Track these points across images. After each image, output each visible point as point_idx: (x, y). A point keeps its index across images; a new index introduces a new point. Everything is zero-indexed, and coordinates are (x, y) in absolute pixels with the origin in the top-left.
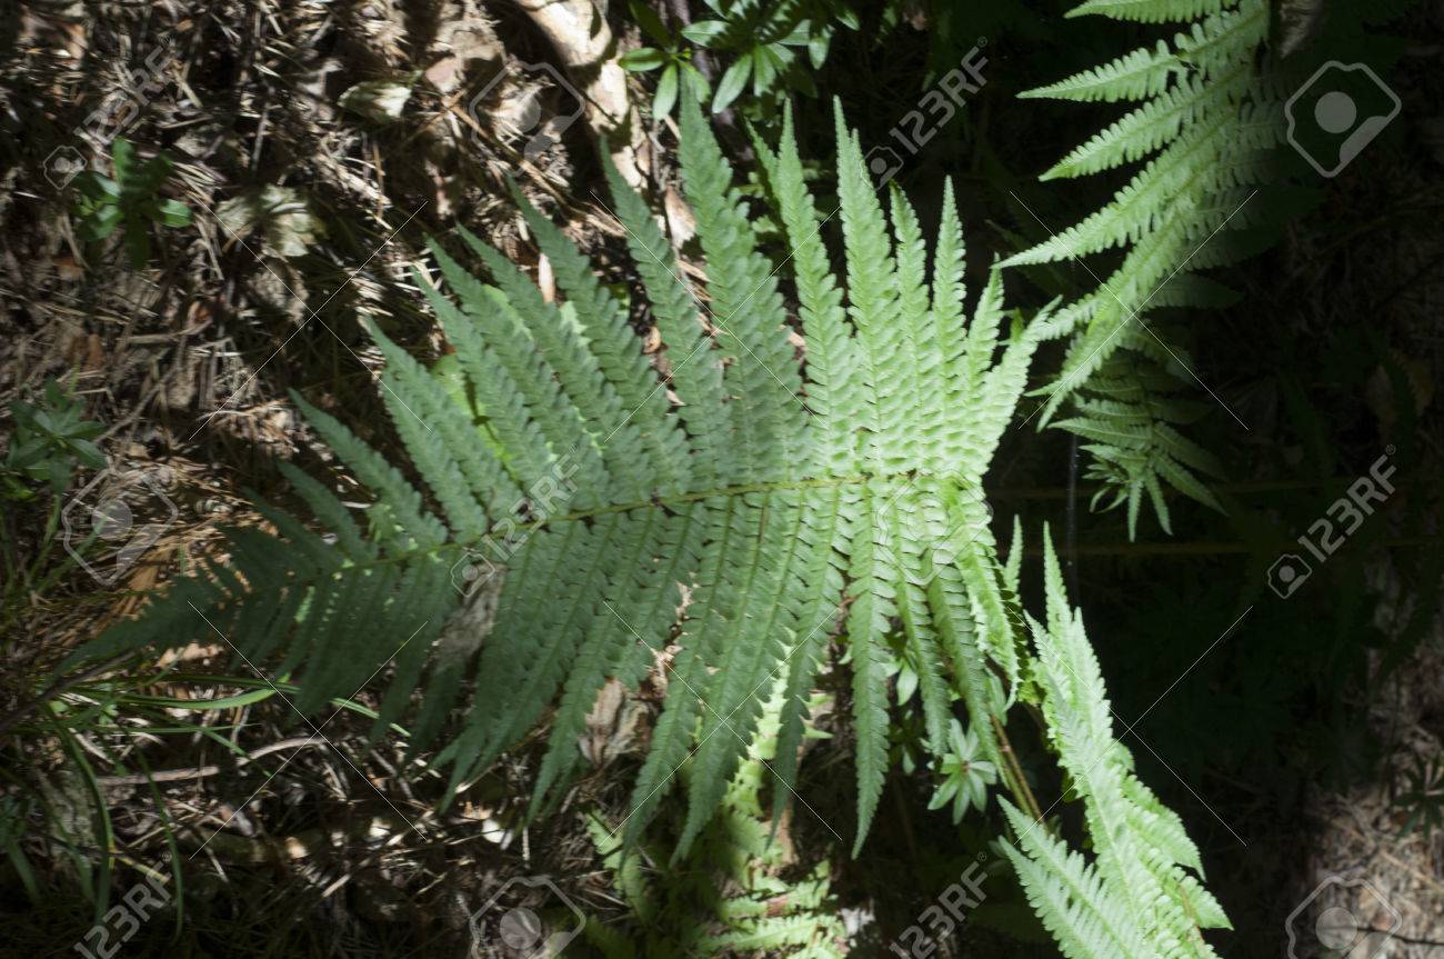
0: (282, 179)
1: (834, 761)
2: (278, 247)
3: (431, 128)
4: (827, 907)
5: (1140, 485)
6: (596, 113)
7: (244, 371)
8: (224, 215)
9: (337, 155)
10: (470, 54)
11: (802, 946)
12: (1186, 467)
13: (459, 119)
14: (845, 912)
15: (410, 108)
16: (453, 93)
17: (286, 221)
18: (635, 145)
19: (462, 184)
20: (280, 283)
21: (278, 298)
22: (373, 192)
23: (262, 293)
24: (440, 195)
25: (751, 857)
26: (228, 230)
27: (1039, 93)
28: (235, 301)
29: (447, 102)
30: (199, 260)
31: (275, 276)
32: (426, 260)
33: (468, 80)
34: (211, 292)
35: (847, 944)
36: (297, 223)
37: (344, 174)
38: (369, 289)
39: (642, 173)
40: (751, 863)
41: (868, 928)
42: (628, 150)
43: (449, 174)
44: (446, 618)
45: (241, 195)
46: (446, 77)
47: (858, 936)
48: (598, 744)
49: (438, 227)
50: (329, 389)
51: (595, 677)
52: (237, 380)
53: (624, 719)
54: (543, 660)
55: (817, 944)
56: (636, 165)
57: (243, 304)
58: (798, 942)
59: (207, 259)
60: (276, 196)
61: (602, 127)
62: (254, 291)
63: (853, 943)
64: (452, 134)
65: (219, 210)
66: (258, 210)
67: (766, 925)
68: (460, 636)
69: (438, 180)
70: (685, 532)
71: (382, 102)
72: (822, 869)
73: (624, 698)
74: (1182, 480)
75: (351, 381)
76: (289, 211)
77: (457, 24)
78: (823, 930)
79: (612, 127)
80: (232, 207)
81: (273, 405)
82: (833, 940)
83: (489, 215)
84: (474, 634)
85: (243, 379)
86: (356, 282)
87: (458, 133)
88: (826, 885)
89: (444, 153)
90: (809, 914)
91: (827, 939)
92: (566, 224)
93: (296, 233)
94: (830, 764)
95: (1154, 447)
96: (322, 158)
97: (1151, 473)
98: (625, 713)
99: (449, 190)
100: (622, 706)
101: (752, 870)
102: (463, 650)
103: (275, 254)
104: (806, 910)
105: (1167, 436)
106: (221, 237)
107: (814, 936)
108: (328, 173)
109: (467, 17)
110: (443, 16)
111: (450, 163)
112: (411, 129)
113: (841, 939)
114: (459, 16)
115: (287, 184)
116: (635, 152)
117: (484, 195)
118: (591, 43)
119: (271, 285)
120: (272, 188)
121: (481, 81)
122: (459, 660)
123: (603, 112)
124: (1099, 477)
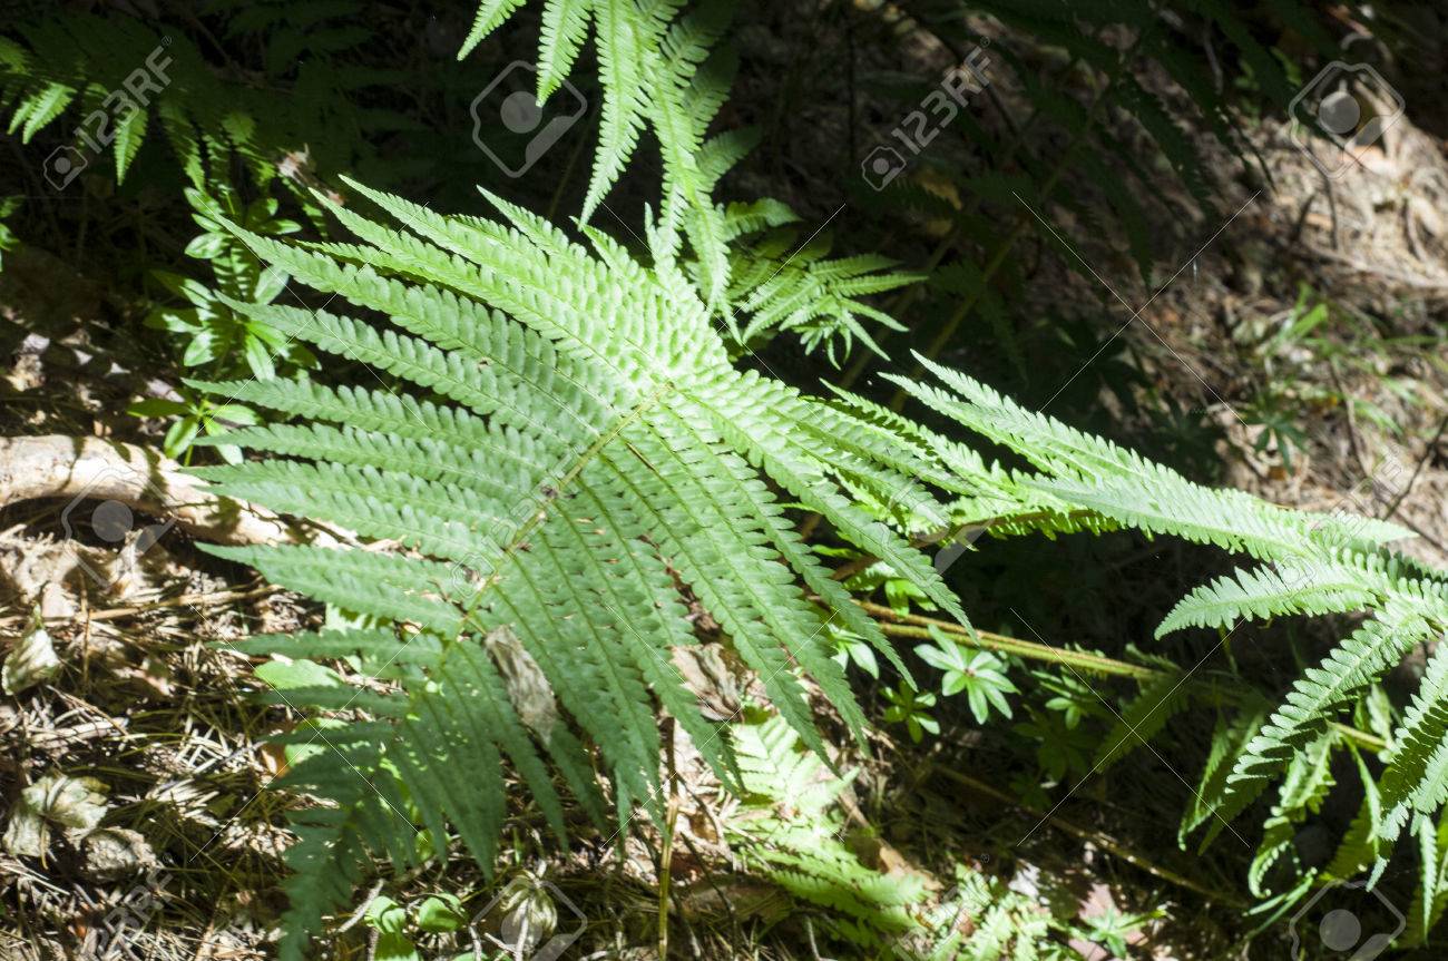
0: (29, 779)
1: (880, 794)
2: (80, 825)
3: (91, 648)
4: (998, 893)
5: (849, 316)
6: (192, 511)
7: (160, 939)
8: (17, 842)
9: (49, 726)
10: (59, 574)
11: (1014, 937)
12: (862, 275)
13: (104, 621)
14: (1013, 885)
15: (60, 647)
16: (79, 610)
17: (65, 801)
18: (245, 505)
19: (158, 661)
20: (113, 845)
21: (124, 857)
22: (103, 725)
23: (108, 865)
24: (152, 681)
25: (908, 909)
26: (32, 851)
27: (470, 43)
28: (97, 898)
29: (81, 618)
30: (36, 893)
31: (103, 843)
32: (196, 732)
33: (79, 593)
34: (71, 911)
35: (1042, 905)
36: (75, 794)
37: (68, 732)
38: (180, 793)
39: (271, 520)
40: (913, 914)
41: (1043, 880)
42: (243, 514)
43: (140, 663)
44: (508, 700)
45: (12, 816)
46: (59, 604)
47: (1042, 892)
48: (717, 702)
49: (176, 703)
50: (234, 889)
51: (659, 656)
52: (163, 951)
53: (714, 669)
54: (609, 675)
55: (1022, 924)
56: (262, 518)
57: (103, 894)
58: (1009, 936)
59: (42, 889)
60: (37, 793)
61: (208, 518)
62: (101, 872)
63: (1045, 901)
64: (111, 637)
65: (9, 845)
66: (36, 815)
67: (974, 945)
68: (533, 703)
69: (139, 674)
70: (597, 500)
71: (36, 663)
72: (962, 871)
73: (694, 654)
74: (870, 285)
75: (242, 868)
76: (60, 791)
77: (25, 565)
78: (1014, 911)
79: (215, 509)
80: (16, 833)
81: (209, 937)
82: (1030, 912)
83: (201, 663)
84: (541, 693)
85: (166, 945)
86: (165, 798)
87: (115, 632)
88: (980, 880)
89: (121, 655)
90: (992, 909)
91: (1025, 914)
92: (261, 623)
93: (82, 803)
94: (880, 799)
95: (827, 284)
96: (39, 738)
97: (846, 301)
98: (708, 663)
99: (154, 671)
100: (700, 660)
101: (919, 918)
102: (547, 712)
103: (84, 832)
104: (986, 910)
105: (826, 270)
106: (33, 863)
107: (1014, 921)
108: (55, 744)
109: (26, 552)
110: (9, 571)
111: (133, 656)
112: (79, 663)
113: (1033, 905)
114: (20, 556)
115: (35, 779)
116: (251, 510)
117: (181, 654)
118: (132, 465)
119: (106, 854)
120: (26, 792)
121: (88, 585)
122: (552, 721)
123: (195, 505)
124: (817, 341)
